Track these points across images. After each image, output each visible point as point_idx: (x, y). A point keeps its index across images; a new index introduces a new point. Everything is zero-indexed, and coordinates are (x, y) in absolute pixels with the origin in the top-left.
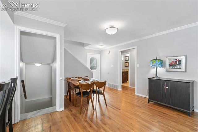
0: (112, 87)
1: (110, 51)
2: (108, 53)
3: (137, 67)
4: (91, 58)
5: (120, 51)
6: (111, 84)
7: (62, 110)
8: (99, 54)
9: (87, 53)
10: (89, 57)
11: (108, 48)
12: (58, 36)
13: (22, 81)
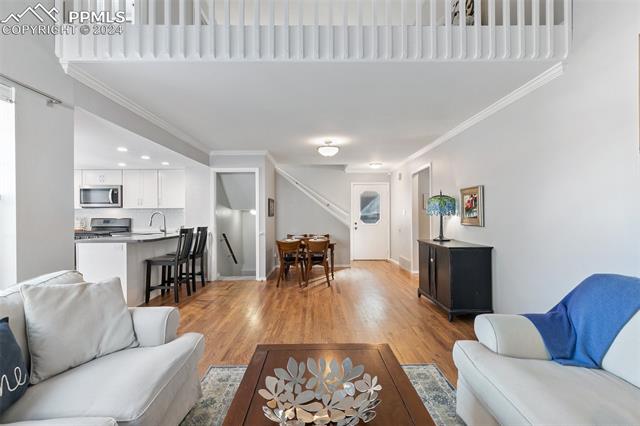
1: (400, 175)
2: (399, 179)
7: (262, 281)
8: (386, 183)
9: (352, 184)
10: (357, 191)
11: (396, 166)
12: (257, 170)
13: (224, 235)
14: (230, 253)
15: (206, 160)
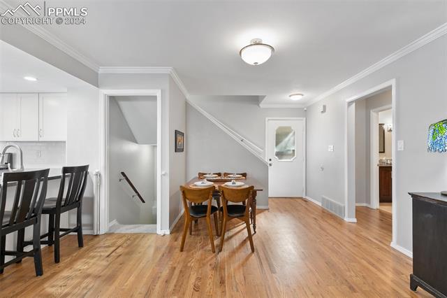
0: (329, 210)
1: (324, 107)
2: (322, 112)
3: (398, 153)
4: (277, 131)
5: (350, 103)
6: (328, 201)
7: (164, 235)
8: (301, 118)
9: (267, 119)
10: (272, 126)
11: (320, 98)
12: (158, 93)
13: (123, 173)
14: (134, 193)
15: (94, 79)
